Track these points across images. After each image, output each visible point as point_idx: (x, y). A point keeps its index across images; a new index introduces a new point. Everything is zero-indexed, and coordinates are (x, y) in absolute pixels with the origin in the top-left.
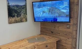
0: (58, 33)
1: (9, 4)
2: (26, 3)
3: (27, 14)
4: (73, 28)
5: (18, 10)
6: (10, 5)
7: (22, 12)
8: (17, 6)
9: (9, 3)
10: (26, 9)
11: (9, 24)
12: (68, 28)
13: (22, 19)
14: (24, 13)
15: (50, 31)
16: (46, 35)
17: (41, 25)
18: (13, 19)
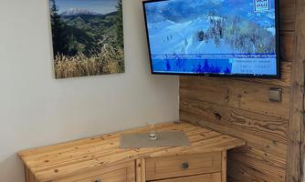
0: (239, 120)
1: (54, 8)
2: (121, 6)
3: (123, 46)
4: (292, 101)
5: (89, 30)
6: (59, 13)
7: (105, 37)
8: (86, 17)
9: (54, 6)
10: (122, 26)
11: (56, 78)
12: (272, 100)
13: (105, 62)
14: (114, 43)
15: (211, 110)
16: (197, 124)
17: (181, 87)
18: (71, 63)
